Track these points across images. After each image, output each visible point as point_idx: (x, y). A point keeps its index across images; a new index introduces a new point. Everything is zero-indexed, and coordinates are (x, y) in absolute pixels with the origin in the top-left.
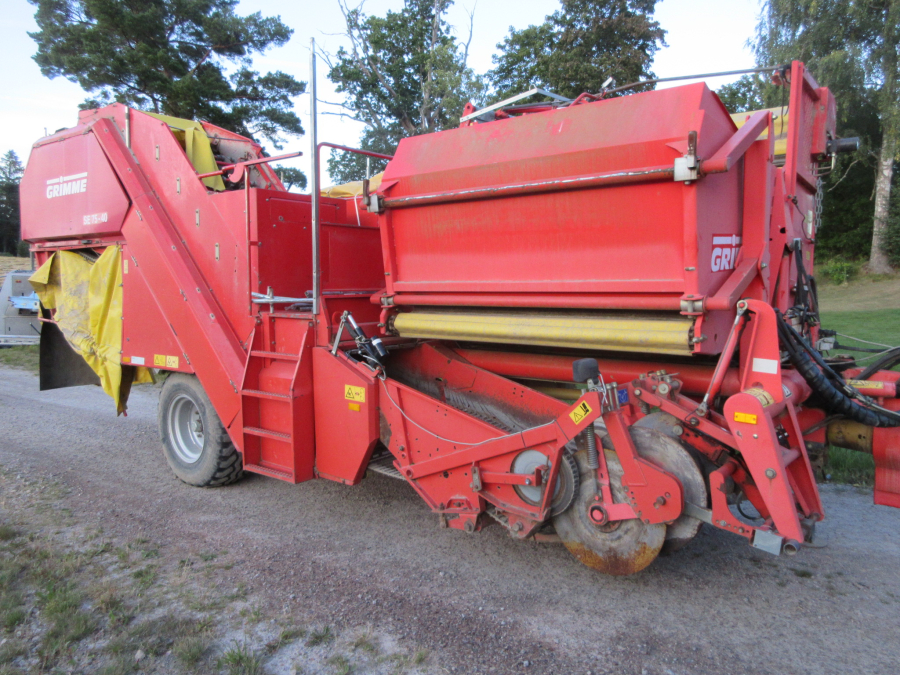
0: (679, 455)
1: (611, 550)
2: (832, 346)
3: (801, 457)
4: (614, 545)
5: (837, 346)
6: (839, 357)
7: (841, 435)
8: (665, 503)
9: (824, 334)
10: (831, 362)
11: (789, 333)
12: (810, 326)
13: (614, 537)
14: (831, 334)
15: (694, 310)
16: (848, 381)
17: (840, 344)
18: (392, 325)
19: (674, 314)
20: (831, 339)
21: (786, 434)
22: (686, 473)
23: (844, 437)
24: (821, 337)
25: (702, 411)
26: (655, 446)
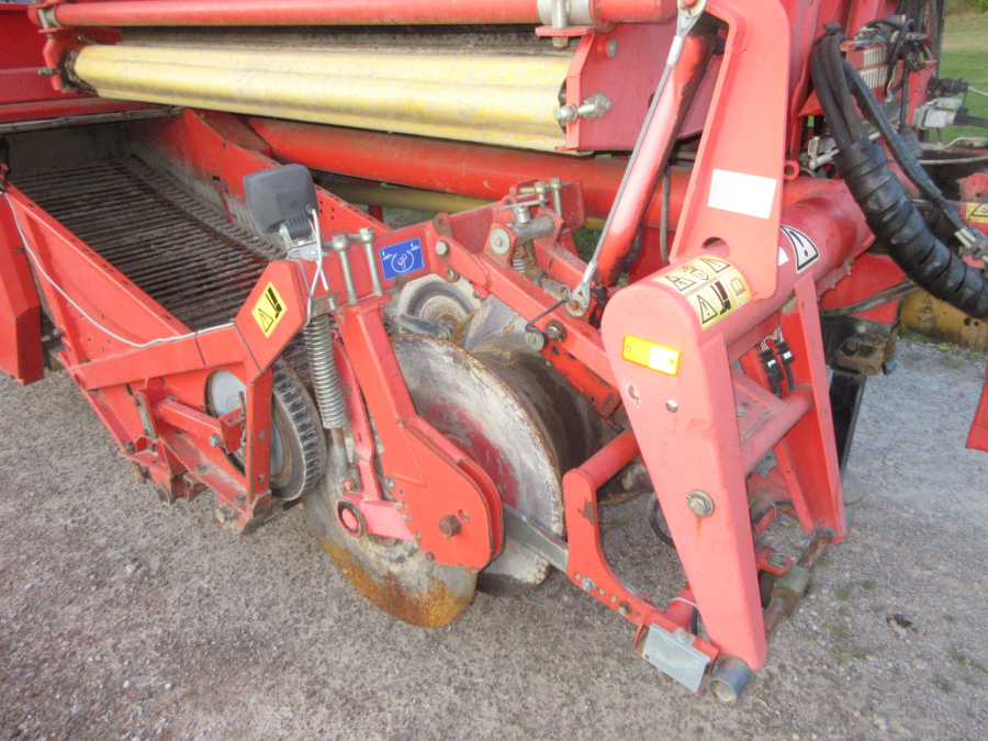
0: (508, 414)
1: (390, 576)
2: (952, 116)
3: (810, 414)
4: (395, 569)
5: (962, 118)
6: (962, 145)
7: (928, 315)
8: (457, 530)
9: (939, 88)
10: (943, 155)
11: (846, 89)
12: (909, 69)
13: (394, 557)
14: (955, 88)
15: (569, 22)
16: (971, 206)
17: (971, 113)
18: (74, 73)
19: (519, 34)
20: (953, 102)
21: (787, 355)
22: (524, 455)
23: (933, 320)
24: (930, 98)
25: (577, 306)
26: (464, 385)
